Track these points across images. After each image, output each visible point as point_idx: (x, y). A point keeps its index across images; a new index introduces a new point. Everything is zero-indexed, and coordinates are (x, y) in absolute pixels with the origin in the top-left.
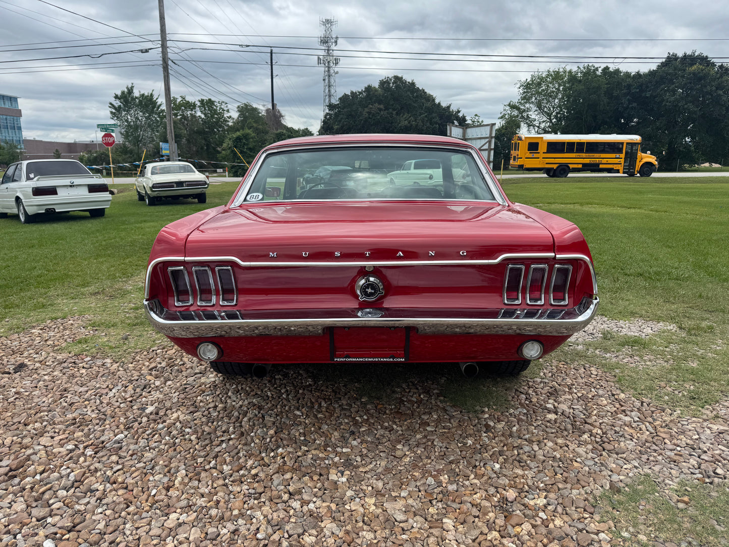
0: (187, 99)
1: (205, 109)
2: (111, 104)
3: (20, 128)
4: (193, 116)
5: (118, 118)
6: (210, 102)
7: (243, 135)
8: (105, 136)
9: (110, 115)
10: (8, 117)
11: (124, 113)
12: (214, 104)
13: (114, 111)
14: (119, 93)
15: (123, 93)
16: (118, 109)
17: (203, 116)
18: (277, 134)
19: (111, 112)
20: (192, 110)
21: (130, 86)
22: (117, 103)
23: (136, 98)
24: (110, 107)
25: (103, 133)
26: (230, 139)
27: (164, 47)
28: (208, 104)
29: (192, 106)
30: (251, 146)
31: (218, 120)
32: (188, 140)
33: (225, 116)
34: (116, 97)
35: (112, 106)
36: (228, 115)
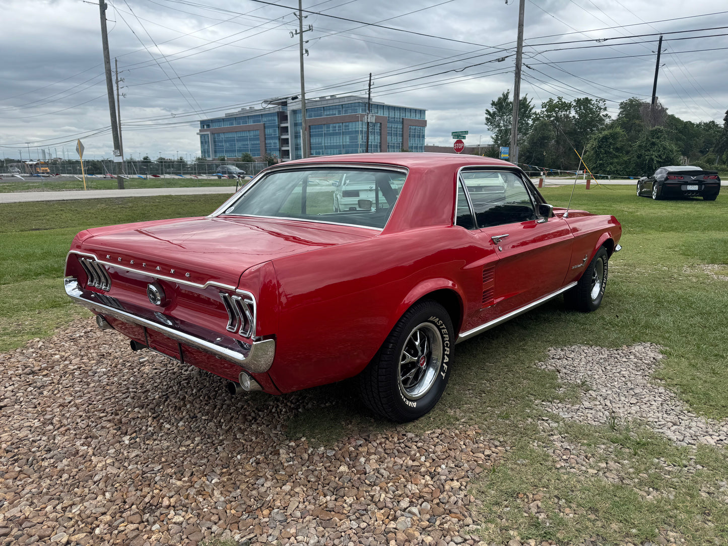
0: (563, 100)
1: (580, 109)
2: (487, 110)
3: (423, 137)
4: (567, 117)
5: (491, 123)
6: (587, 101)
7: (611, 134)
8: (457, 142)
9: (485, 121)
10: (417, 127)
11: (497, 118)
12: (590, 104)
13: (489, 117)
14: (496, 100)
15: (499, 99)
16: (493, 115)
17: (577, 116)
18: (652, 131)
19: (487, 119)
20: (566, 111)
21: (505, 93)
22: (492, 110)
23: (511, 103)
24: (486, 114)
25: (456, 140)
26: (595, 139)
27: (519, 53)
28: (584, 103)
29: (566, 106)
30: (618, 145)
31: (592, 119)
32: (557, 142)
33: (601, 115)
34: (493, 104)
35: (488, 112)
36: (605, 113)
